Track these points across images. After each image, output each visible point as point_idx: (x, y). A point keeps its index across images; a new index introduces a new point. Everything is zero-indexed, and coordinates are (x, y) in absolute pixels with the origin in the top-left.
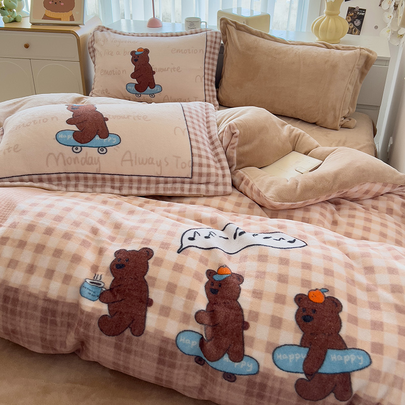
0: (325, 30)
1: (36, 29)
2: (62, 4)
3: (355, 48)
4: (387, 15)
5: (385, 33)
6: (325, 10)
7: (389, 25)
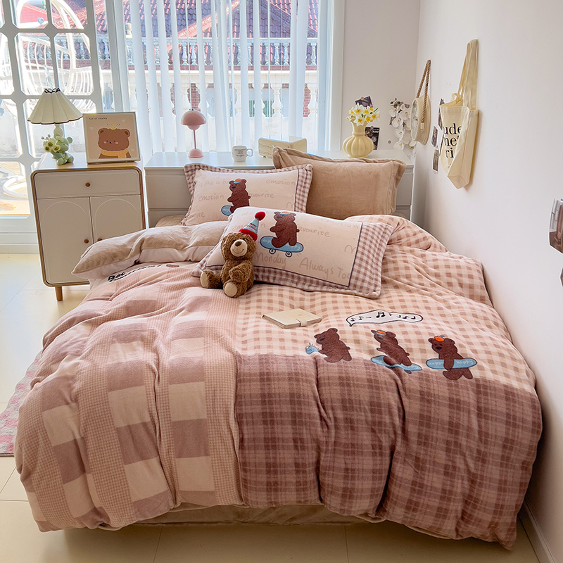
0: (356, 148)
2: (117, 143)
3: (389, 161)
4: (397, 133)
5: (399, 147)
6: (353, 132)
7: (400, 140)
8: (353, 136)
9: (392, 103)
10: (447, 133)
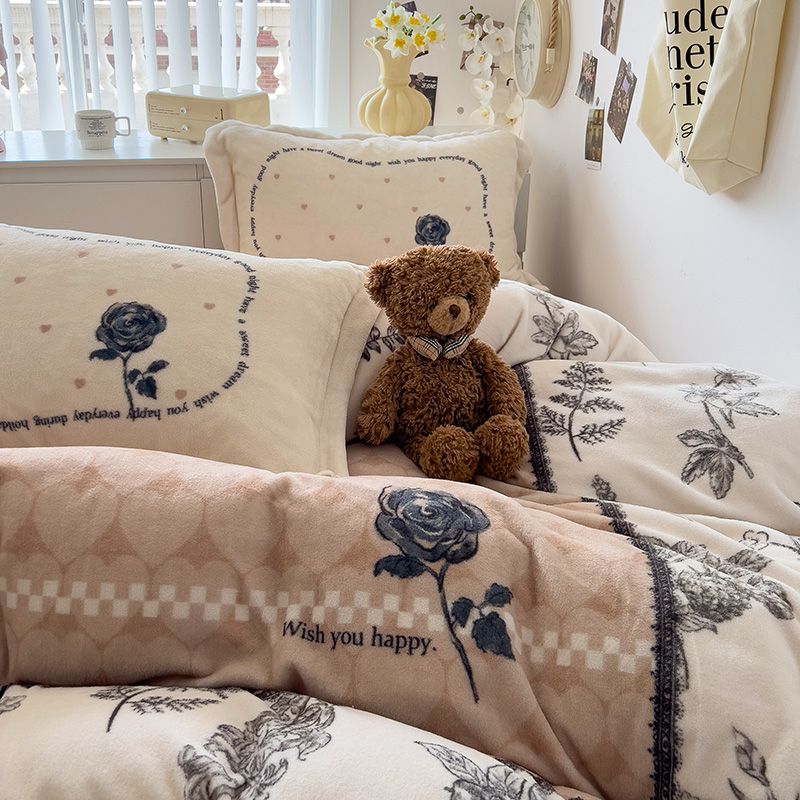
0: (393, 113)
4: (478, 85)
5: (482, 119)
6: (382, 77)
7: (486, 103)
8: (382, 87)
9: (463, 17)
10: (677, 30)
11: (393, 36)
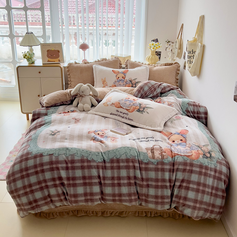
0: (152, 59)
1: (45, 65)
2: (54, 56)
4: (169, 53)
6: (150, 53)
7: (170, 57)
8: (150, 55)
9: (166, 41)
10: (189, 53)
11: (152, 47)
